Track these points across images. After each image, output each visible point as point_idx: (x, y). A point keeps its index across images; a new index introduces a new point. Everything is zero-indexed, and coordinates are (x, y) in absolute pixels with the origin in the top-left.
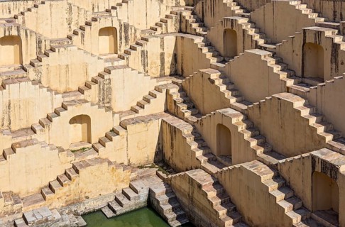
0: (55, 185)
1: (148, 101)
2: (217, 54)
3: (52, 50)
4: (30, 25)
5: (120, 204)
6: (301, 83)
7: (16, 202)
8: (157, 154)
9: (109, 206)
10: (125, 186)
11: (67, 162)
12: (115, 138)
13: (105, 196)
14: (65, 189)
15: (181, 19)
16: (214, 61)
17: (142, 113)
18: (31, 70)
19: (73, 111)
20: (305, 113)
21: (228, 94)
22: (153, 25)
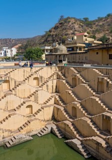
0: (23, 127)
1: (49, 100)
2: (70, 86)
3: (20, 84)
4: (12, 76)
5: (43, 132)
6: (97, 94)
7: (11, 133)
8: (52, 117)
9: (39, 133)
10: (44, 127)
11: (26, 120)
12: (40, 112)
13: (38, 130)
15: (58, 75)
16: (69, 88)
17: (48, 104)
18: (13, 91)
19: (27, 104)
20: (99, 102)
21: (75, 98)
22: (49, 76)
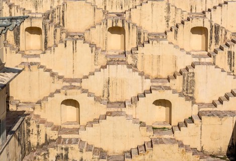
0: (134, 152)
1: (228, 98)
4: (135, 19)
7: (103, 158)
11: (146, 136)
12: (190, 125)
14: (141, 158)
17: (220, 108)
18: (129, 56)
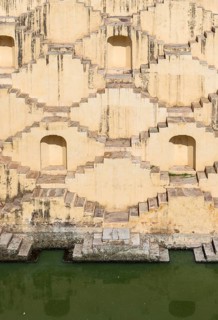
0: (143, 207)
4: (146, 26)
7: (98, 215)
11: (159, 186)
13: (199, 236)
14: (152, 215)
18: (137, 76)
19: (175, 130)
